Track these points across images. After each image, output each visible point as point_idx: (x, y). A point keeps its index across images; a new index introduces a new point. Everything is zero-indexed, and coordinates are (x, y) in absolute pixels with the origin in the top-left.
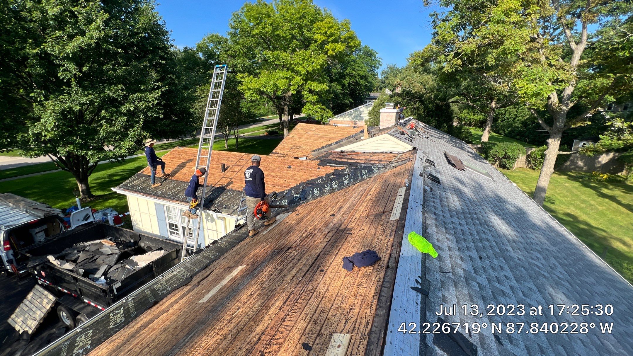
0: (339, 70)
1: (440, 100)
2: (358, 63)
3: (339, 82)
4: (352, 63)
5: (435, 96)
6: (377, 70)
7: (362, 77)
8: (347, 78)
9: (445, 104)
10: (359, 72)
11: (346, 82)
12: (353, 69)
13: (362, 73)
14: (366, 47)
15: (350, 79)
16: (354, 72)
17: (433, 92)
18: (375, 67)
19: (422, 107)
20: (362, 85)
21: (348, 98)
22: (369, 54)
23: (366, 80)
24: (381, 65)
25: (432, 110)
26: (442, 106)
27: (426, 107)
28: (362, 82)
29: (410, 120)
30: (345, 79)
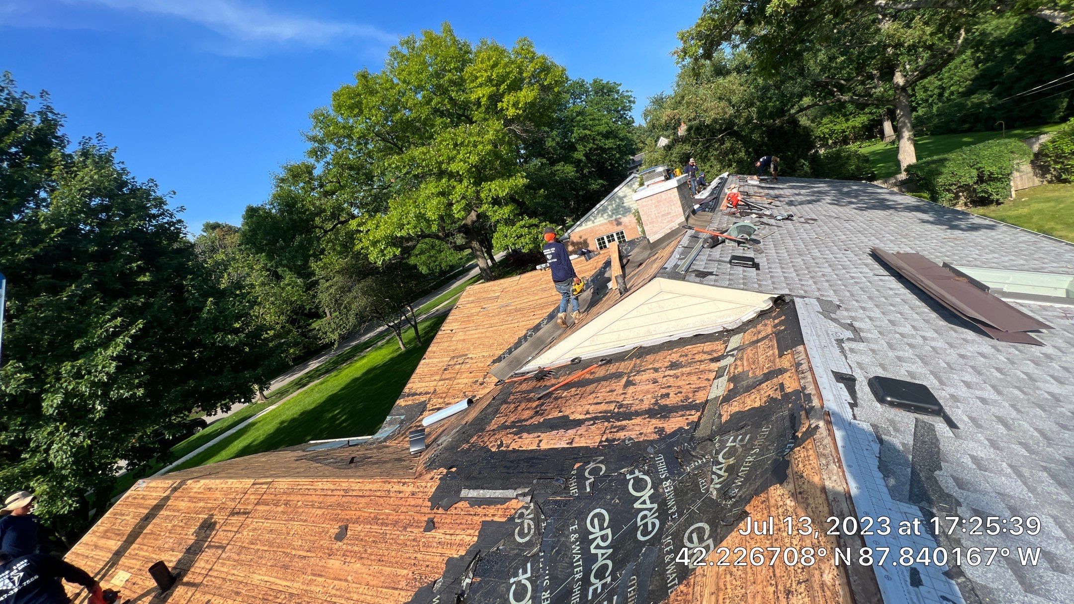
0: (558, 139)
1: (772, 116)
2: (591, 115)
3: (567, 159)
4: (579, 118)
5: (759, 112)
6: (630, 114)
7: (607, 135)
8: (580, 147)
9: (788, 122)
10: (597, 128)
11: (579, 155)
12: (585, 128)
13: (603, 129)
14: (595, 82)
15: (585, 146)
16: (588, 132)
17: (752, 105)
18: (624, 109)
19: (739, 144)
20: (612, 148)
21: (596, 181)
22: (605, 91)
24: (634, 102)
25: (763, 144)
26: (781, 127)
27: (747, 142)
28: (609, 143)
29: (723, 182)
30: (576, 150)
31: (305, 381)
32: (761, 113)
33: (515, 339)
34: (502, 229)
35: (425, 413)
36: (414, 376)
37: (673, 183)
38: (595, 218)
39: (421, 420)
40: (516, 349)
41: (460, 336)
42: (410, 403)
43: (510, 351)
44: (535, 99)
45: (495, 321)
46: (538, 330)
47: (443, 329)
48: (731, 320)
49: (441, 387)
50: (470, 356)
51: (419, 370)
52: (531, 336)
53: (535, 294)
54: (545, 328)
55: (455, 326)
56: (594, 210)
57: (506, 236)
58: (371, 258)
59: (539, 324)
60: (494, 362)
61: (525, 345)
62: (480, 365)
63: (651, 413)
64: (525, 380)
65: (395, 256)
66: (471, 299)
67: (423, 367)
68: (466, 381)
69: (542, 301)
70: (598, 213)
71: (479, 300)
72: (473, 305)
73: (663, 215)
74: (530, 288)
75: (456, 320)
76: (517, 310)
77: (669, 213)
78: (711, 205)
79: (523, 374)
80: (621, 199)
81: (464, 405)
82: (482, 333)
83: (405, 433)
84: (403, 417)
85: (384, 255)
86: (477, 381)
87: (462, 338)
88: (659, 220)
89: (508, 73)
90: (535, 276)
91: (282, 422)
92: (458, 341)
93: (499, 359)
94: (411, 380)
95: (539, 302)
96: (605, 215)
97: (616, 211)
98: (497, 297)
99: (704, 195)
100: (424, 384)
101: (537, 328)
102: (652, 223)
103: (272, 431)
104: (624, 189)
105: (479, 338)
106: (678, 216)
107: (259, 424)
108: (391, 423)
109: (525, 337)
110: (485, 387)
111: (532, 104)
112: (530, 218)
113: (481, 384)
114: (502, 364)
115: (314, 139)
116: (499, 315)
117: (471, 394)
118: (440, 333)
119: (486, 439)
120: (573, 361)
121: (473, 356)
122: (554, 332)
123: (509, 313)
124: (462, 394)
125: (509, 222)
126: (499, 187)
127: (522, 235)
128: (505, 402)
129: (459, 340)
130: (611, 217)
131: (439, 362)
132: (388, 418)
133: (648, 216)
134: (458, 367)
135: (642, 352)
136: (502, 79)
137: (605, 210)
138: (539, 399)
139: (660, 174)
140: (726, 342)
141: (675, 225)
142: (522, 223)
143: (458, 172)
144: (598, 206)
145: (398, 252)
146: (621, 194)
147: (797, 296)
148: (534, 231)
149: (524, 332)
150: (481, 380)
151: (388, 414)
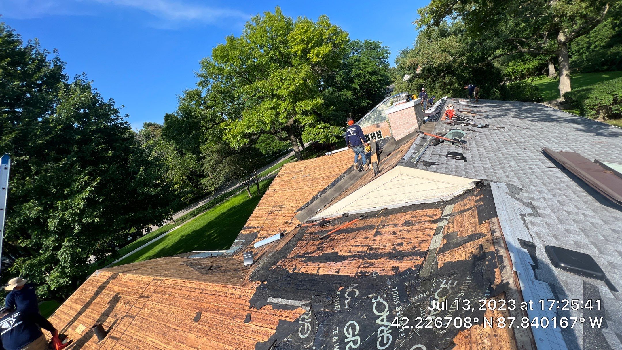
0: (343, 76)
1: (477, 61)
2: (363, 61)
3: (348, 88)
4: (356, 63)
5: (468, 59)
6: (387, 60)
7: (373, 74)
8: (356, 81)
9: (486, 65)
10: (367, 69)
11: (356, 85)
12: (360, 69)
13: (370, 70)
14: (366, 42)
15: (359, 80)
16: (361, 72)
17: (464, 54)
18: (383, 57)
19: (455, 79)
20: (375, 81)
21: (365, 100)
22: (372, 47)
23: (378, 74)
24: (390, 54)
25: (470, 78)
26: (482, 68)
27: (460, 78)
28: (374, 78)
29: (444, 103)
30: (354, 82)
31: (196, 213)
32: (469, 60)
33: (311, 197)
34: (308, 129)
35: (257, 240)
36: (251, 216)
37: (412, 103)
38: (364, 123)
39: (253, 244)
40: (311, 203)
41: (279, 194)
42: (248, 232)
43: (308, 204)
44: (329, 52)
45: (300, 186)
46: (325, 192)
47: (269, 189)
48: (447, 195)
49: (267, 224)
50: (284, 206)
51: (254, 213)
52: (320, 195)
53: (324, 170)
54: (329, 191)
55: (276, 187)
56: (363, 118)
57: (310, 134)
58: (232, 145)
59: (326, 189)
60: (298, 210)
61: (317, 201)
62: (289, 212)
63: (391, 256)
64: (314, 225)
65: (245, 144)
66: (287, 171)
67: (256, 212)
68: (281, 221)
69: (328, 174)
70: (366, 120)
71: (291, 172)
72: (287, 175)
73: (404, 124)
74: (322, 166)
75: (277, 184)
76: (313, 179)
77: (408, 123)
78: (435, 117)
79: (313, 221)
80: (380, 112)
81: (278, 237)
82: (292, 192)
83: (244, 251)
84: (244, 241)
85: (239, 143)
86: (287, 222)
87: (280, 195)
88: (402, 127)
89: (314, 36)
90: (325, 159)
91: (182, 236)
92: (277, 197)
93: (301, 209)
94: (250, 219)
95: (327, 175)
96: (370, 121)
97: (377, 119)
98: (302, 171)
99: (431, 110)
100: (257, 222)
101: (324, 191)
102: (397, 128)
103: (177, 241)
104: (382, 106)
105: (290, 195)
106: (413, 124)
107: (170, 236)
108: (237, 244)
109: (317, 196)
110: (292, 226)
111: (327, 55)
112: (325, 122)
113: (290, 224)
114: (303, 212)
115: (201, 76)
116: (302, 182)
117: (283, 229)
118: (268, 191)
119: (286, 263)
120: (343, 215)
121: (286, 206)
122: (334, 194)
123: (308, 181)
124: (278, 229)
125: (312, 125)
126: (307, 105)
127: (319, 133)
128: (300, 239)
129: (279, 196)
130: (374, 122)
131: (266, 209)
132: (236, 241)
133: (395, 124)
134: (277, 212)
135: (387, 212)
136: (310, 40)
137: (370, 118)
138: (321, 239)
139: (403, 98)
140: (443, 210)
141: (412, 130)
142: (320, 126)
143: (283, 95)
144: (366, 116)
145: (247, 142)
146: (380, 109)
147: (492, 181)
148: (326, 131)
149: (317, 193)
150: (290, 221)
151: (235, 238)
